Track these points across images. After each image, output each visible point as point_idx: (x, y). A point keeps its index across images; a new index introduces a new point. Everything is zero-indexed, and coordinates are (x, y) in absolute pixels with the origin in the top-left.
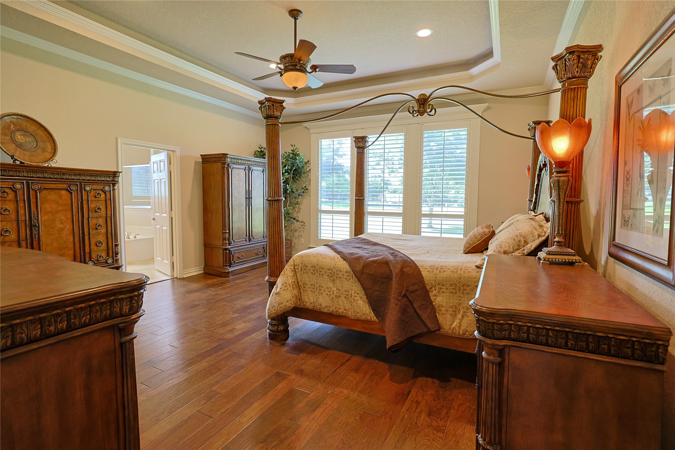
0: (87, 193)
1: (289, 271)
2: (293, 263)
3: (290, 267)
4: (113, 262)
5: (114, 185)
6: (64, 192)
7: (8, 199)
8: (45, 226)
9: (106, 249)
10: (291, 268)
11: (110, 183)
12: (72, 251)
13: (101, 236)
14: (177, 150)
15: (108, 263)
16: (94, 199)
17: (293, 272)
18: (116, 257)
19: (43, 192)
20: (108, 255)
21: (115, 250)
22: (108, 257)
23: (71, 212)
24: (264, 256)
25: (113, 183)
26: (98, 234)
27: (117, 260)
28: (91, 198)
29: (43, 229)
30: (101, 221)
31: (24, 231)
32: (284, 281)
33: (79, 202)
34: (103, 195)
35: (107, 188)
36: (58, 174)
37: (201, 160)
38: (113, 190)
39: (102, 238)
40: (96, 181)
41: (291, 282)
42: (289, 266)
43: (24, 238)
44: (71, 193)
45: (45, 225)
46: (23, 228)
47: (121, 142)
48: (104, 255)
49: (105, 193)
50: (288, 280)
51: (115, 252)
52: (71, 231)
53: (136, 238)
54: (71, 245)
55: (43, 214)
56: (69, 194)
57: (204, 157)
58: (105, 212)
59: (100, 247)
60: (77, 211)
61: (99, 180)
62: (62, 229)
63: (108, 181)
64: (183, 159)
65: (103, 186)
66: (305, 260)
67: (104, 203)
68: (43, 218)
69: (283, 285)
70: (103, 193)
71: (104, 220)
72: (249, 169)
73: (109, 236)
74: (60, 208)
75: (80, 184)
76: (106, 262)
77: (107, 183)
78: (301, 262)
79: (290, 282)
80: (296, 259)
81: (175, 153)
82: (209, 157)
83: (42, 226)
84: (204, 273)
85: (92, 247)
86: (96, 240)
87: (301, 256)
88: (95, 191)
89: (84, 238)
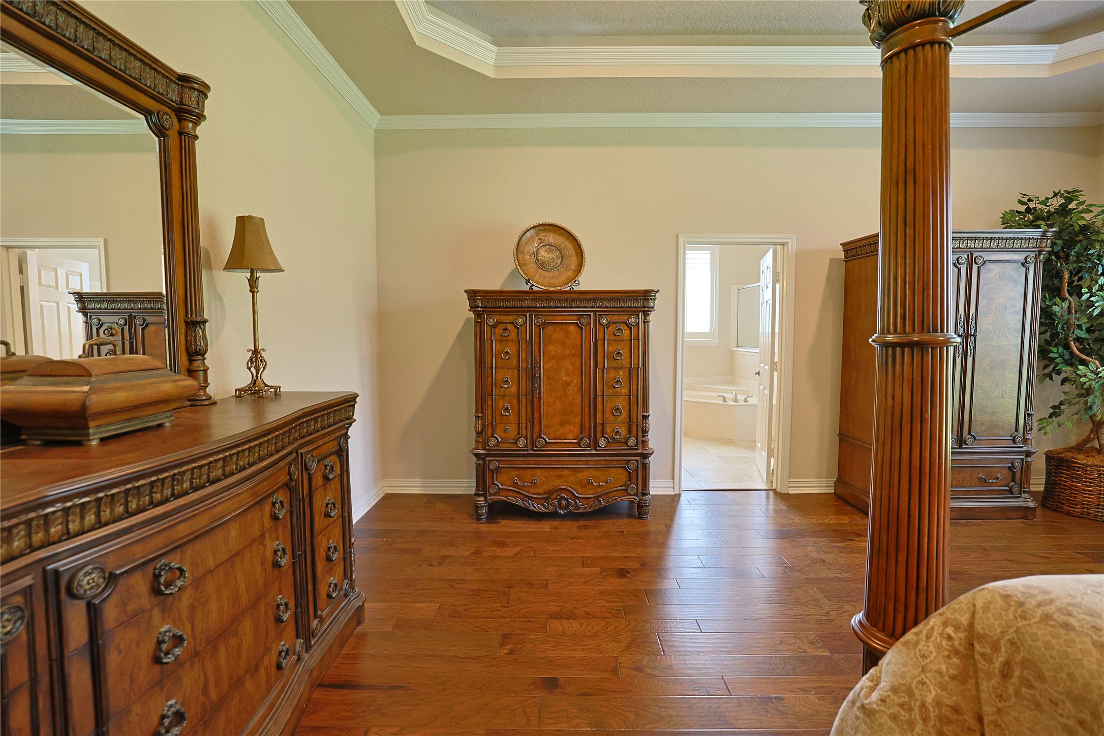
0: (603, 329)
1: (939, 647)
2: (964, 619)
3: (950, 630)
4: (637, 445)
5: (646, 314)
6: (572, 328)
7: (510, 338)
8: (548, 379)
9: (628, 421)
10: (950, 638)
11: (640, 311)
12: (579, 418)
13: (620, 399)
14: (790, 241)
15: (629, 445)
16: (613, 338)
17: (955, 660)
18: (643, 436)
19: (548, 328)
20: (629, 432)
21: (643, 424)
22: (629, 436)
23: (580, 357)
24: (1011, 491)
25: (644, 311)
26: (617, 395)
27: (644, 443)
28: (609, 336)
29: (546, 382)
30: (622, 376)
31: (524, 383)
32: (903, 676)
33: (592, 343)
34: (626, 332)
35: (633, 320)
36: (566, 300)
37: (842, 255)
38: (644, 322)
39: (621, 403)
40: (617, 308)
41: (938, 703)
42: (945, 624)
43: (524, 393)
44: (582, 329)
45: (547, 377)
46: (524, 378)
47: (684, 241)
48: (623, 431)
49: (630, 328)
50: (923, 684)
51: (643, 428)
52: (580, 387)
53: (747, 402)
54: (578, 409)
55: (546, 360)
56: (579, 330)
57: (848, 247)
58: (628, 360)
59: (618, 417)
60: (587, 355)
61: (621, 307)
62: (568, 384)
63: (635, 307)
64: (800, 257)
65: (627, 317)
66: (1035, 638)
67: (628, 345)
68: (545, 366)
69: (895, 690)
70: (626, 327)
71: (627, 374)
72: (971, 260)
73: (634, 400)
74: (567, 352)
75: (595, 315)
76: (626, 443)
77: (635, 312)
78: (1011, 634)
79: (929, 699)
80: (986, 609)
81: (786, 247)
82: (857, 245)
83: (545, 378)
84: (835, 493)
85: (608, 415)
86: (612, 405)
87: (1021, 604)
88: (614, 325)
89: (595, 399)
